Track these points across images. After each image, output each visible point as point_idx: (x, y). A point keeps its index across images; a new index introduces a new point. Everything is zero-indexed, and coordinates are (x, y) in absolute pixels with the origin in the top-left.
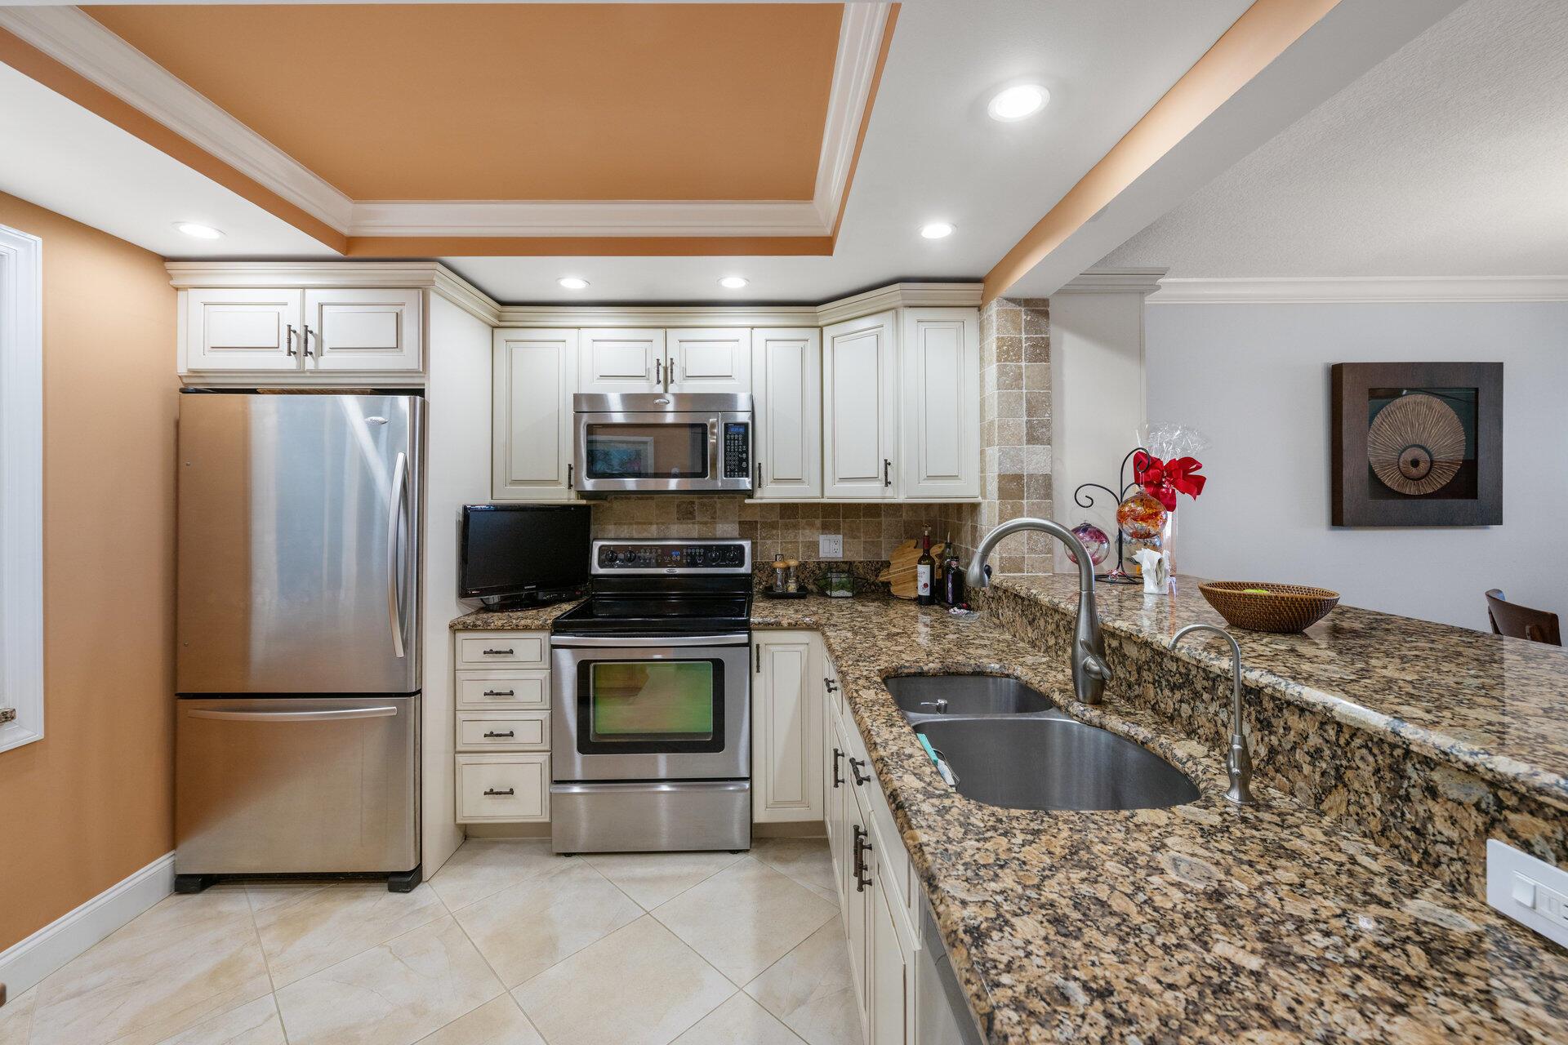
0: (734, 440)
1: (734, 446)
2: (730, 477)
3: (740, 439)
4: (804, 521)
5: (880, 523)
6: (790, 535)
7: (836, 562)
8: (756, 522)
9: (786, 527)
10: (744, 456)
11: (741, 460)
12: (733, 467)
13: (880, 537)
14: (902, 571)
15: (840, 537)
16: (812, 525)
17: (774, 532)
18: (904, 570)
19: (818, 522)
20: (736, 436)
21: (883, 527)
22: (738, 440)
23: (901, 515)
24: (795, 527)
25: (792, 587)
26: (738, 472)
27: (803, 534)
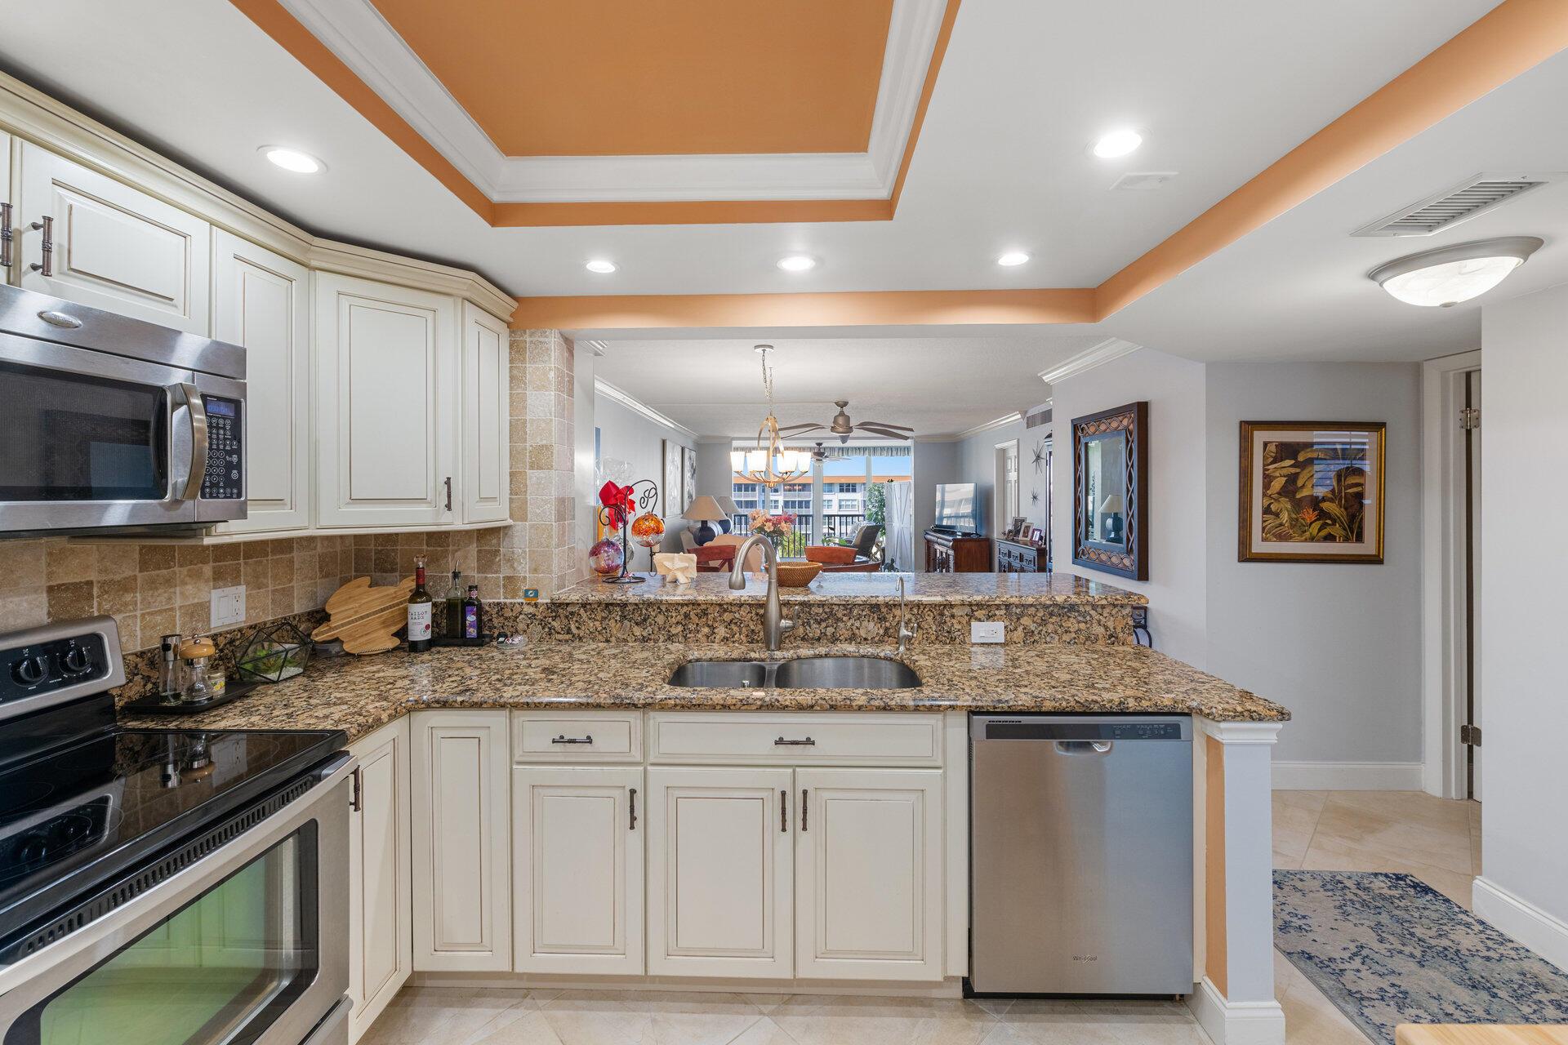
0: (218, 428)
1: (218, 439)
2: (211, 497)
3: (228, 427)
4: (185, 570)
5: (291, 561)
6: (160, 599)
7: (240, 630)
8: (90, 583)
9: (152, 584)
10: (235, 458)
11: (230, 467)
12: (215, 479)
13: (291, 581)
14: (356, 620)
15: (242, 589)
16: (197, 576)
17: (128, 597)
18: (362, 618)
19: (208, 570)
20: (221, 421)
21: (296, 566)
22: (224, 429)
23: (315, 548)
24: (169, 582)
25: (219, 687)
26: (224, 488)
27: (182, 593)
